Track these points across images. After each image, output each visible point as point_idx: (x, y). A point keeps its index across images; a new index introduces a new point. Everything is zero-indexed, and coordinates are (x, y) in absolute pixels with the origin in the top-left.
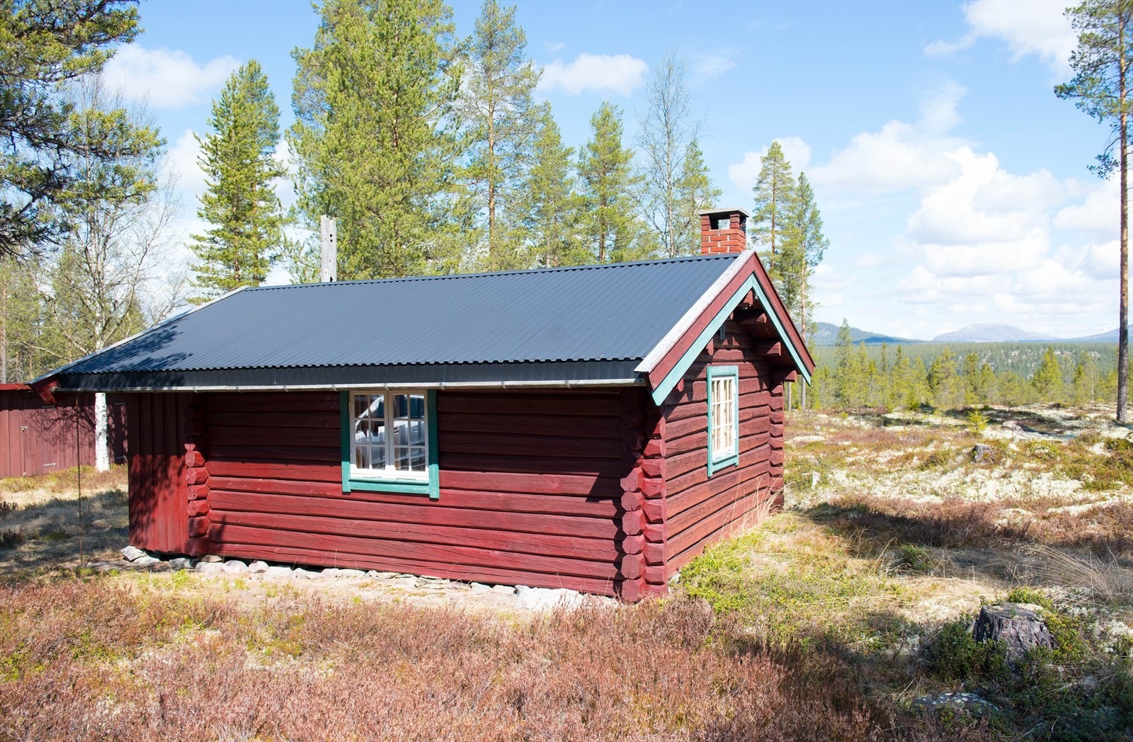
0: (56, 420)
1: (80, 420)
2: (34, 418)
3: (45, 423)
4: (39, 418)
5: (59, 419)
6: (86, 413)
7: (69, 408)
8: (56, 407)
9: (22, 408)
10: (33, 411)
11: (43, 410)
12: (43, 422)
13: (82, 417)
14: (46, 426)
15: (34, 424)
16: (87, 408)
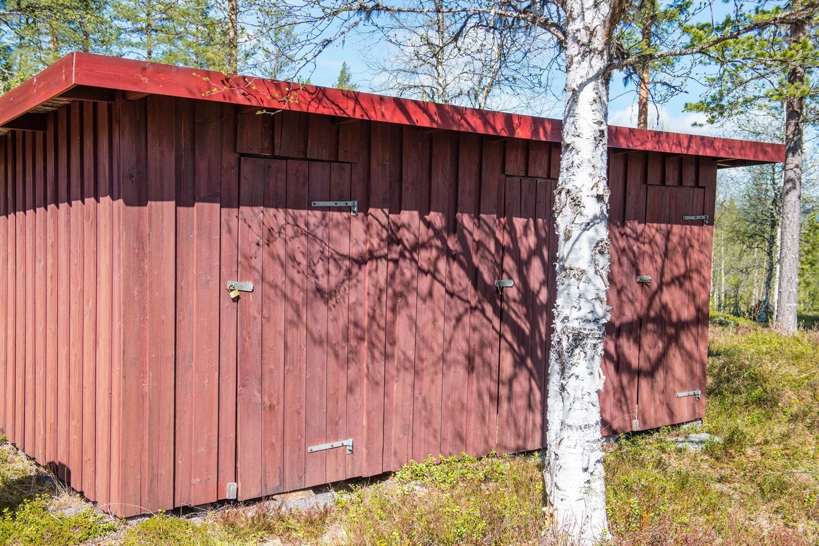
0: (360, 262)
1: (442, 265)
2: (279, 247)
3: (320, 269)
4: (298, 245)
5: (372, 256)
6: (462, 240)
7: (407, 216)
8: (364, 209)
9: (232, 201)
10: (278, 217)
11: (314, 217)
12: (311, 265)
13: (451, 256)
14: (323, 282)
15: (276, 274)
16: (466, 220)
